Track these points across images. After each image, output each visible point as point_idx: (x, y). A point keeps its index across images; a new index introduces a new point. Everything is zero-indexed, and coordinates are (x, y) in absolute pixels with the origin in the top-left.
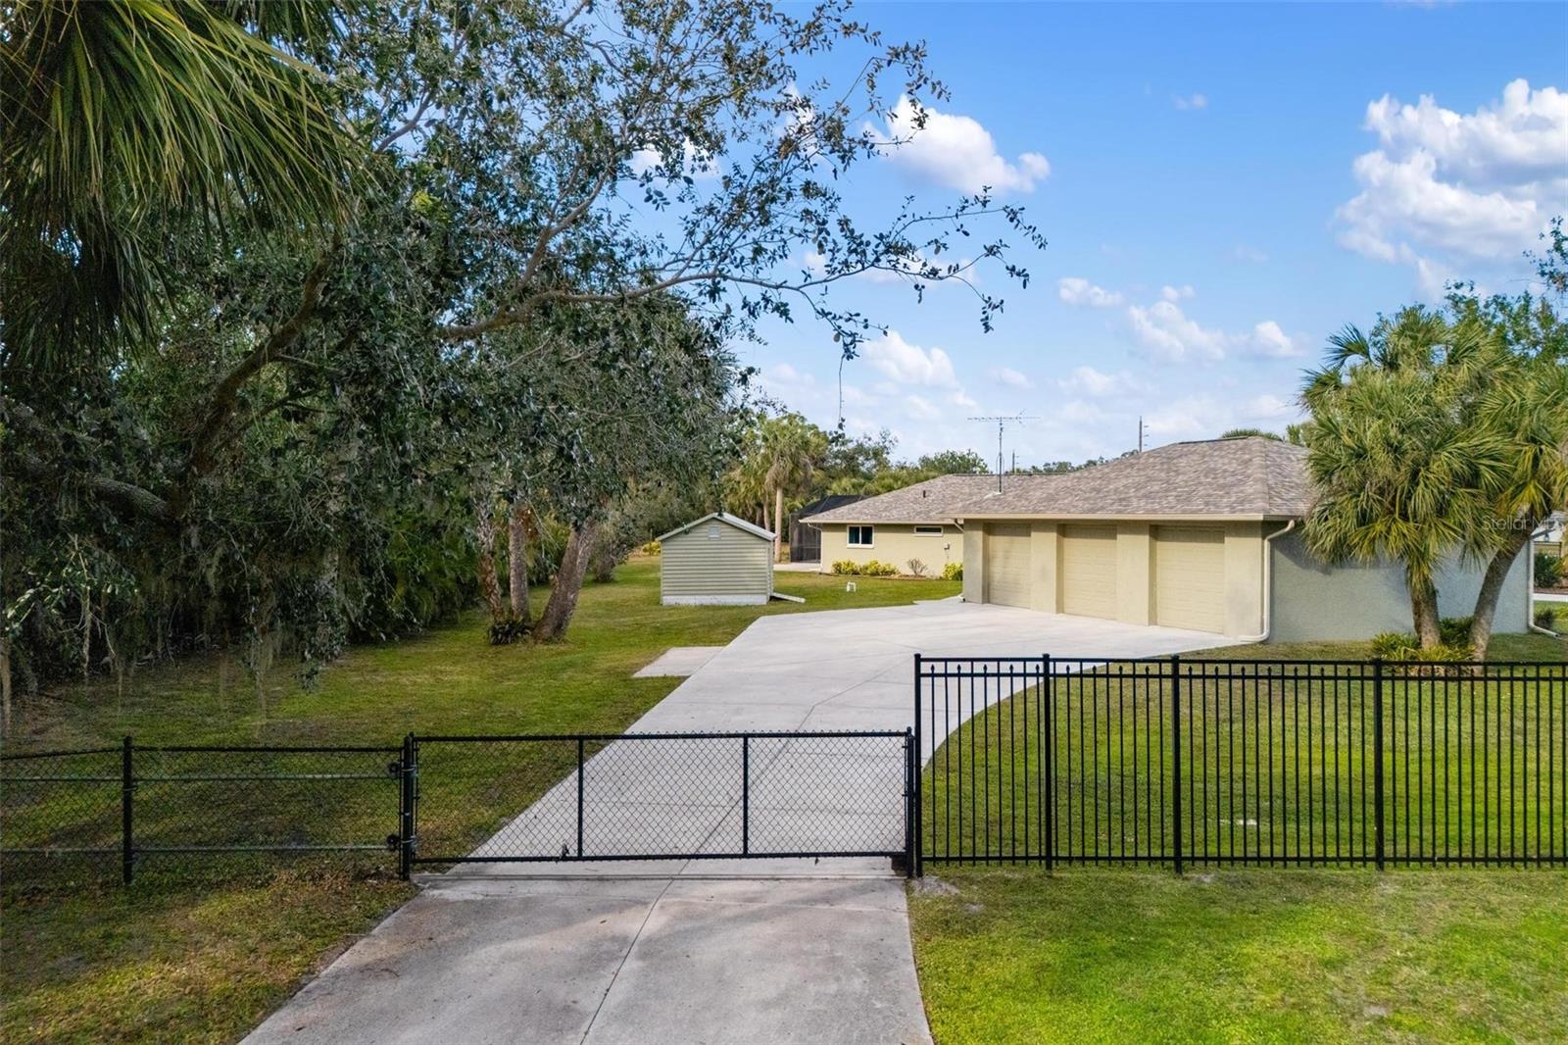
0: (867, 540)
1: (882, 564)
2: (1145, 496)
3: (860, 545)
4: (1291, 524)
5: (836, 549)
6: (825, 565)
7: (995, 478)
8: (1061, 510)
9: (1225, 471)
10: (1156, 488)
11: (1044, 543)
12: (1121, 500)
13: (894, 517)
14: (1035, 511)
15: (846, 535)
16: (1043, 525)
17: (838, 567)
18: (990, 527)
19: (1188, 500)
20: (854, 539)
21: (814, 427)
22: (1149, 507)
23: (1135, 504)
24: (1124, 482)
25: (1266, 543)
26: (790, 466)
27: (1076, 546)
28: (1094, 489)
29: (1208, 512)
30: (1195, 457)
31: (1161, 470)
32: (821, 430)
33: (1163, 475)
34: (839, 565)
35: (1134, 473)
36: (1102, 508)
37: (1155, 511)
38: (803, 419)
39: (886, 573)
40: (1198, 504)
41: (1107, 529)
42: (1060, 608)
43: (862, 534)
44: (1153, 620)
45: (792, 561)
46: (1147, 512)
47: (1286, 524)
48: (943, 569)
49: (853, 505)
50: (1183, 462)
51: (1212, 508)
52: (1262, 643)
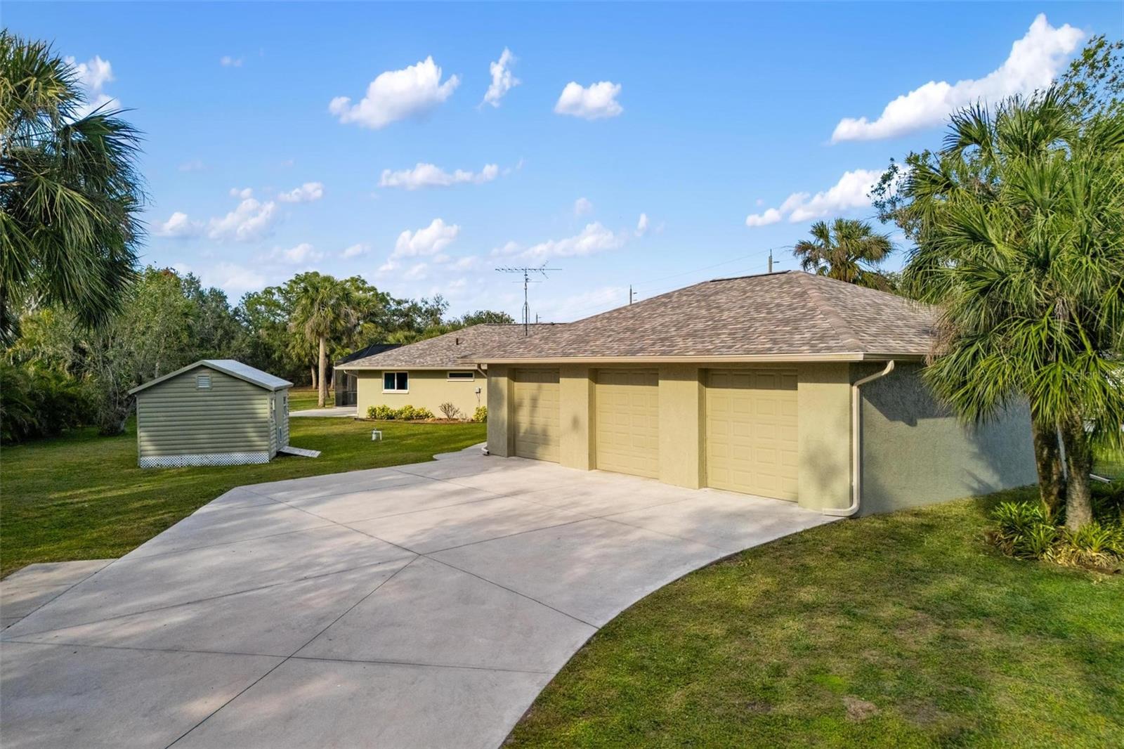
0: (402, 385)
1: (417, 408)
2: (689, 335)
3: (395, 391)
4: (890, 365)
5: (372, 395)
6: (361, 410)
7: (522, 328)
8: (594, 353)
9: (778, 305)
10: (700, 326)
11: (574, 389)
12: (662, 340)
13: (429, 364)
14: (565, 355)
15: (381, 382)
16: (574, 370)
17: (373, 411)
18: (517, 372)
19: (746, 337)
20: (389, 385)
21: (373, 289)
22: (700, 346)
23: (681, 344)
24: (660, 320)
25: (855, 389)
26: (331, 316)
27: (609, 393)
28: (627, 329)
29: (780, 351)
30: (735, 293)
31: (700, 307)
32: (379, 292)
33: (704, 312)
34: (374, 410)
35: (669, 311)
36: (642, 350)
37: (708, 352)
38: (364, 282)
39: (420, 417)
40: (763, 342)
41: (648, 374)
42: (593, 465)
43: (397, 380)
44: (703, 483)
45: (338, 405)
46: (699, 352)
47: (883, 365)
48: (475, 412)
49: (389, 353)
50: (722, 299)
51: (785, 347)
52: (851, 517)
